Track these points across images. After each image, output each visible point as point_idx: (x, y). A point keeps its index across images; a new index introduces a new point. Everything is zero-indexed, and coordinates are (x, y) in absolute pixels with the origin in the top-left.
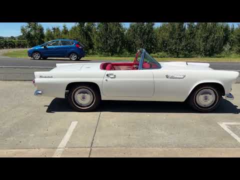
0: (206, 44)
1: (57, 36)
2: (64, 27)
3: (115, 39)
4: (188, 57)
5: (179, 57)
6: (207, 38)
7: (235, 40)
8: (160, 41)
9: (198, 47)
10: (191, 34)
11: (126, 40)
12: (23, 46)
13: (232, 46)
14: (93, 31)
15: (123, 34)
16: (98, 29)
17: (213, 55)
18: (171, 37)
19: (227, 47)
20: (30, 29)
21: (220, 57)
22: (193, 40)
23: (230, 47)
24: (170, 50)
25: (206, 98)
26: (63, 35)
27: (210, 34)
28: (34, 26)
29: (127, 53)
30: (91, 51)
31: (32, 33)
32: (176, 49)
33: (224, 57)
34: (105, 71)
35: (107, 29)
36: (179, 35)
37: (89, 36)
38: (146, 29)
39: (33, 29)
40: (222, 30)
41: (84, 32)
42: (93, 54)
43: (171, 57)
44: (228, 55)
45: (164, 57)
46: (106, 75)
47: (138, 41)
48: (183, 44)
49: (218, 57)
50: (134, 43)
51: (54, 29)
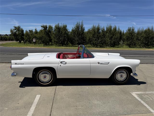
0: (111, 41)
1: (31, 34)
2: (36, 30)
3: (64, 37)
4: (102, 47)
5: (98, 47)
6: (112, 37)
7: (125, 38)
8: (88, 38)
9: (107, 42)
10: (103, 35)
11: (70, 38)
12: (12, 40)
13: (124, 41)
14: (52, 32)
15: (68, 34)
16: (54, 31)
17: (115, 46)
18: (93, 37)
19: (121, 42)
20: (16, 31)
21: (118, 47)
22: (104, 39)
23: (123, 42)
24: (93, 43)
25: (121, 76)
26: (35, 34)
27: (113, 36)
28: (18, 29)
29: (70, 44)
30: (50, 43)
31: (17, 33)
32: (96, 43)
33: (120, 47)
34: (59, 59)
35: (60, 31)
36: (98, 36)
37: (49, 35)
38: (80, 32)
39: (17, 31)
40: (119, 33)
41: (47, 33)
42: (52, 45)
43: (93, 47)
44: (122, 47)
45: (90, 47)
46: (60, 62)
47: (77, 39)
48: (100, 40)
49: (117, 47)
50: (74, 39)
51: (30, 31)
